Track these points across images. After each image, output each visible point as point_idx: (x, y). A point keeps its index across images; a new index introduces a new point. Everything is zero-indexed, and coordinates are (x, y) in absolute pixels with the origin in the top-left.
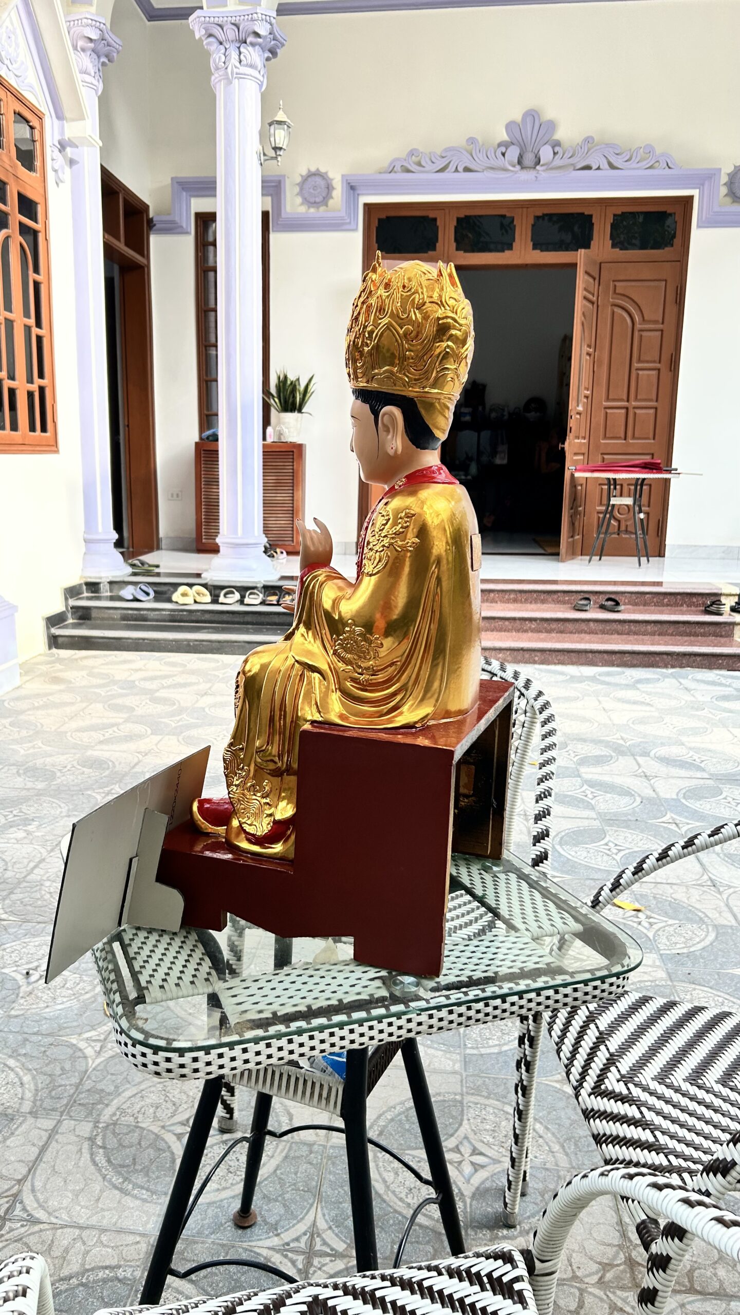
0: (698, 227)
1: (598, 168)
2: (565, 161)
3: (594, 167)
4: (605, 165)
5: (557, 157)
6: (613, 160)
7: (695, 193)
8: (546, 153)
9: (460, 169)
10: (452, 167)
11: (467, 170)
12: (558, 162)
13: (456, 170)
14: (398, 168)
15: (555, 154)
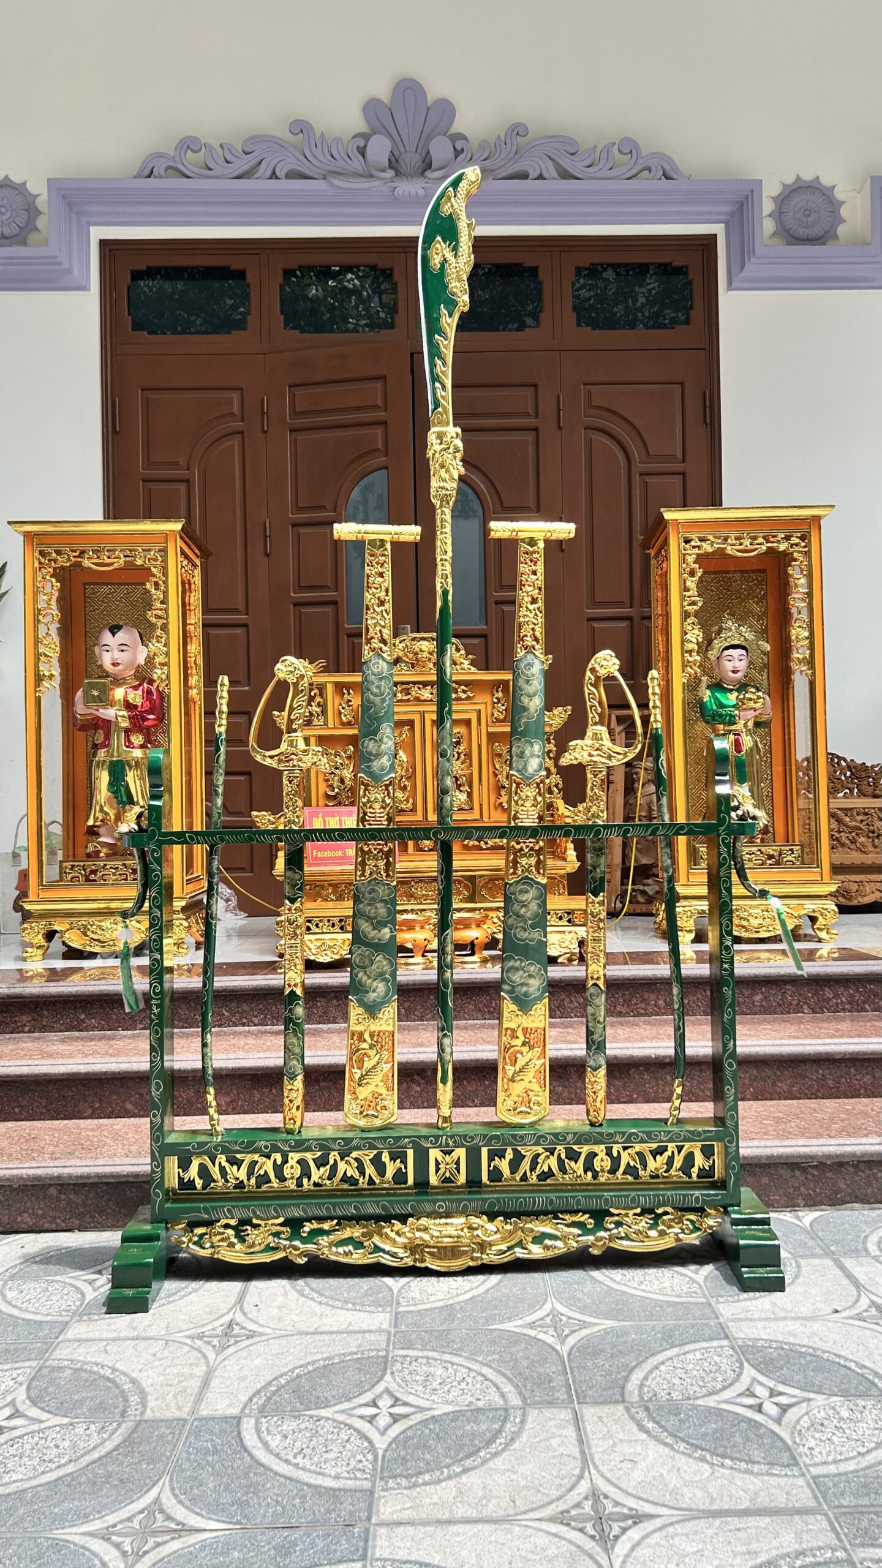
3: (534, 174)
4: (550, 170)
5: (460, 158)
6: (567, 163)
7: (717, 229)
8: (441, 147)
9: (281, 173)
10: (265, 170)
11: (292, 175)
13: (274, 176)
14: (159, 169)
15: (458, 154)
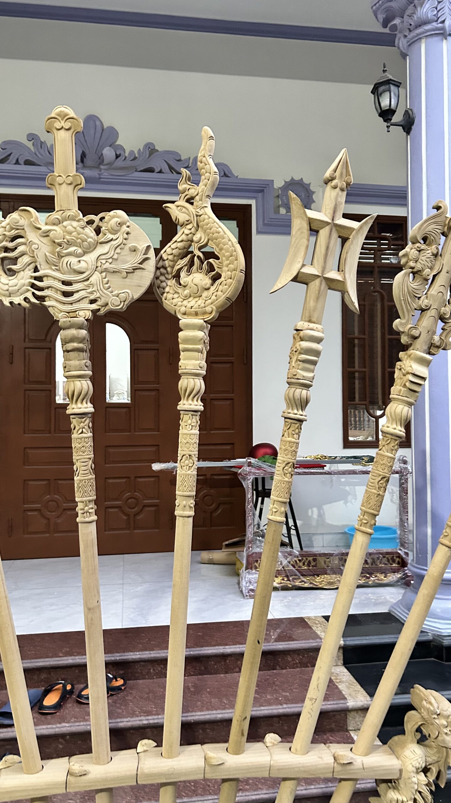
0: (258, 232)
1: (160, 172)
2: (128, 163)
3: (157, 170)
4: (166, 168)
5: (119, 159)
6: (174, 165)
7: (253, 202)
8: (108, 153)
9: (21, 161)
10: (13, 159)
11: (28, 163)
12: (120, 163)
13: (17, 163)
15: (117, 156)
